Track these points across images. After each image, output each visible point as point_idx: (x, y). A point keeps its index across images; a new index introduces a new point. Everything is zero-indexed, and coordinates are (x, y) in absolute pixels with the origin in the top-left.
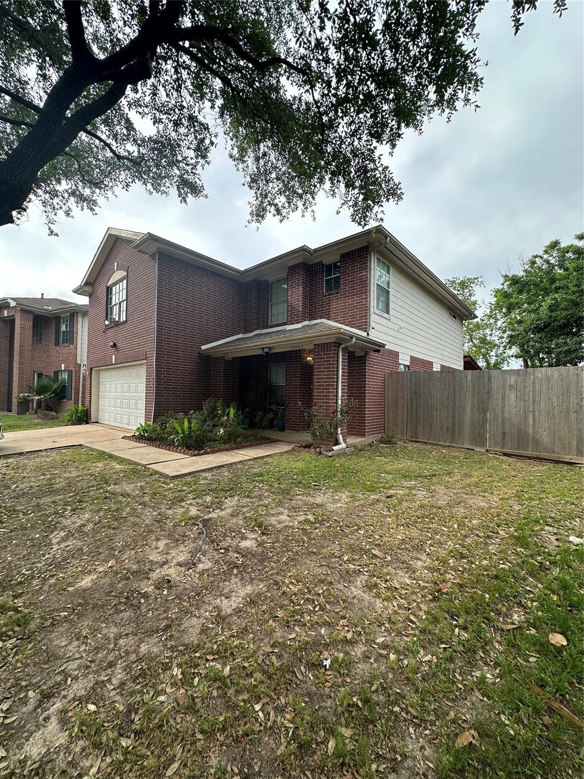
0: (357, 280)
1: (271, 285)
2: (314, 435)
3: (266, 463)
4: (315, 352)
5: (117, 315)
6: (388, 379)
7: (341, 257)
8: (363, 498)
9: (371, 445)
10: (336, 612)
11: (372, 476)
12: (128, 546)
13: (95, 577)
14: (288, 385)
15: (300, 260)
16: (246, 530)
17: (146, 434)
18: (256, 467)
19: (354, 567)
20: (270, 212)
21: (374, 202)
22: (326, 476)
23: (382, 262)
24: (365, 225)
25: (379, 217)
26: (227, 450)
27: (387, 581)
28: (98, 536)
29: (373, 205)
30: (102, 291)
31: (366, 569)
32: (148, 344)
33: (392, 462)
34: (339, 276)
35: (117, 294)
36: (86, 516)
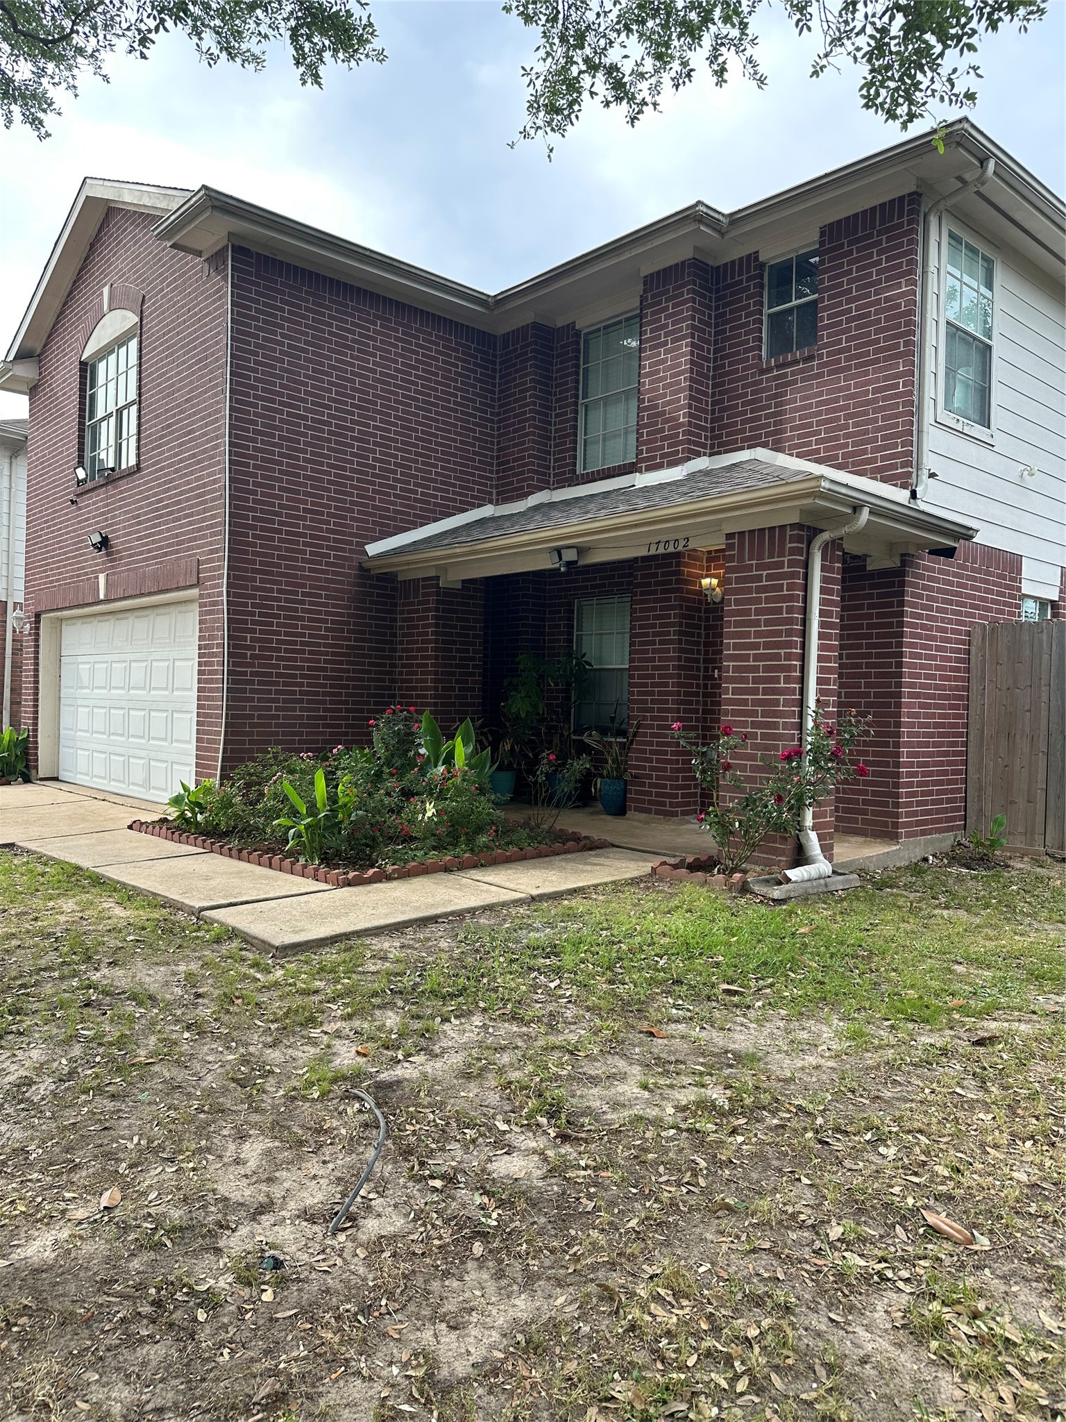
0: (877, 312)
1: (586, 341)
2: (724, 829)
3: (571, 916)
4: (731, 558)
5: (112, 450)
6: (983, 648)
7: (822, 234)
8: (893, 1041)
9: (917, 869)
10: (805, 1402)
11: (925, 972)
12: (155, 1151)
13: (65, 1234)
14: (637, 668)
15: (684, 253)
16: (508, 1122)
17: (199, 817)
18: (537, 925)
19: (862, 1263)
20: (592, 94)
21: (943, 38)
22: (765, 964)
23: (968, 246)
24: (911, 116)
25: (960, 88)
26: (447, 869)
27: (975, 1315)
28: (70, 1117)
29: (938, 48)
30: (65, 377)
31: (905, 1274)
32: (204, 537)
33: (995, 927)
34: (815, 302)
35: (112, 386)
36: (35, 1054)
